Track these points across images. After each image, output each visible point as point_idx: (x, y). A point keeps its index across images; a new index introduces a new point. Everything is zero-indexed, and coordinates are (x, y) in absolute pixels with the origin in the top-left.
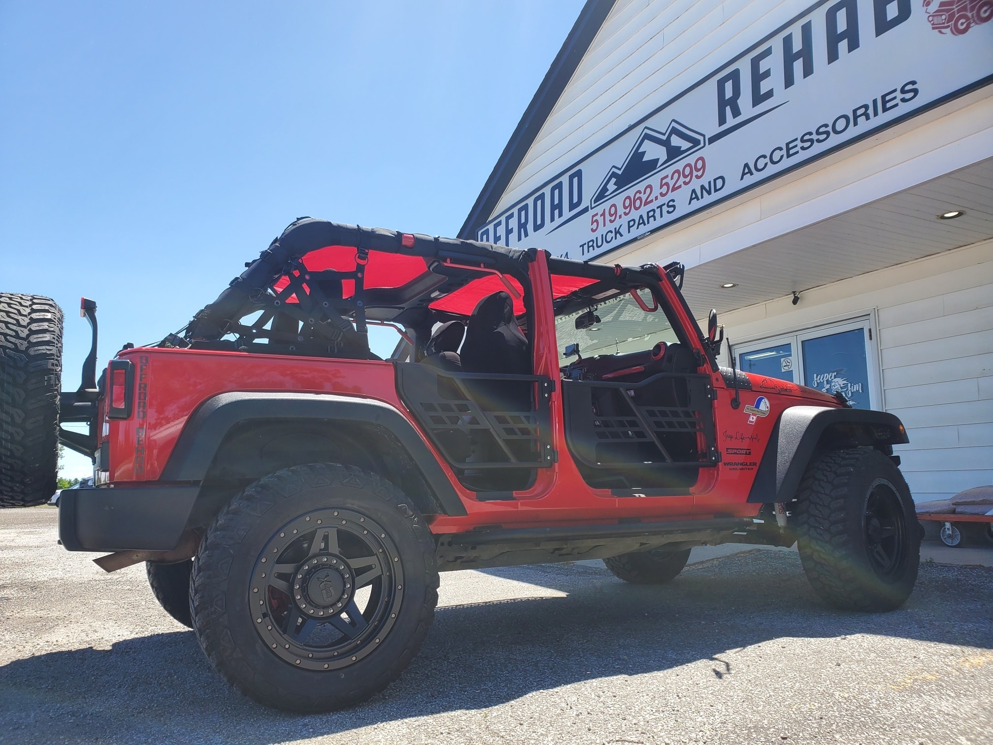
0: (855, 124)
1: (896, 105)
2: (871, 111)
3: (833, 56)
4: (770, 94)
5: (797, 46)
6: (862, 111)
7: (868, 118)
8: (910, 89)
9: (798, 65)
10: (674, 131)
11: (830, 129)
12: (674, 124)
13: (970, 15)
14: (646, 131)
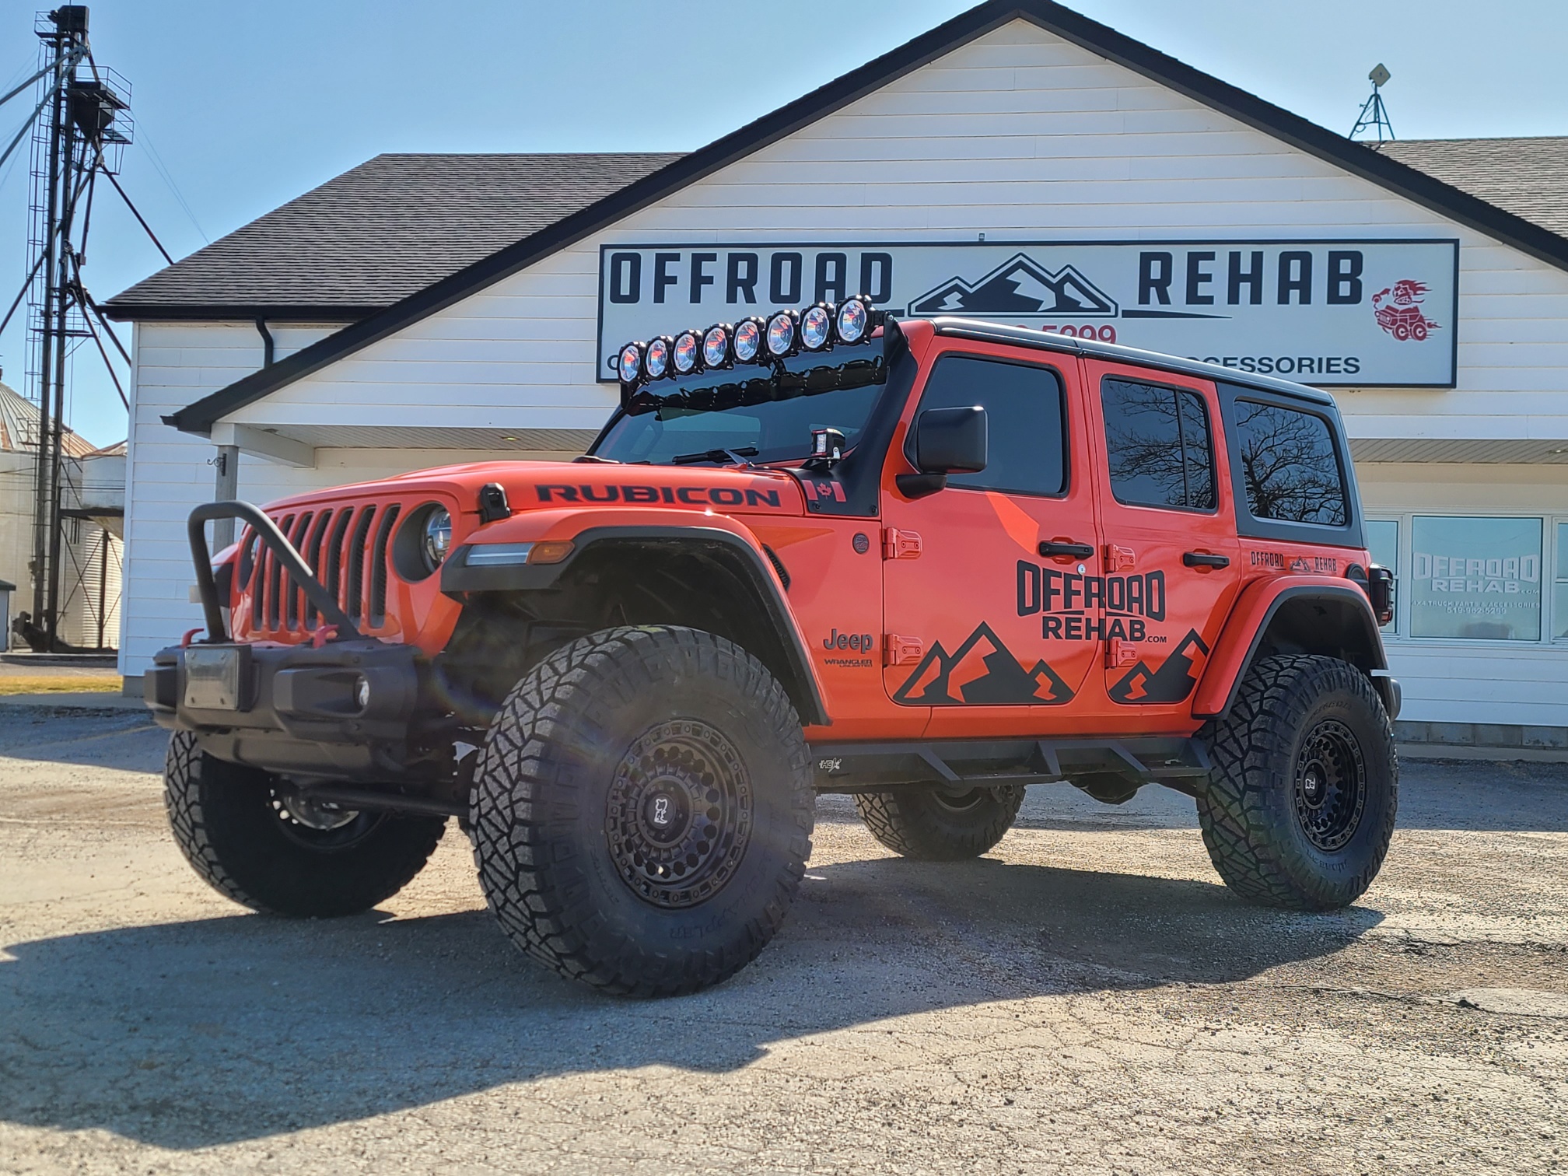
0: (1300, 371)
1: (1339, 372)
2: (1315, 366)
3: (1283, 299)
4: (1209, 300)
5: (1246, 268)
6: (1308, 362)
7: (1312, 371)
8: (1353, 365)
9: (1245, 288)
10: (1068, 278)
11: (1273, 364)
12: (1068, 270)
13: (1409, 328)
14: (1021, 258)
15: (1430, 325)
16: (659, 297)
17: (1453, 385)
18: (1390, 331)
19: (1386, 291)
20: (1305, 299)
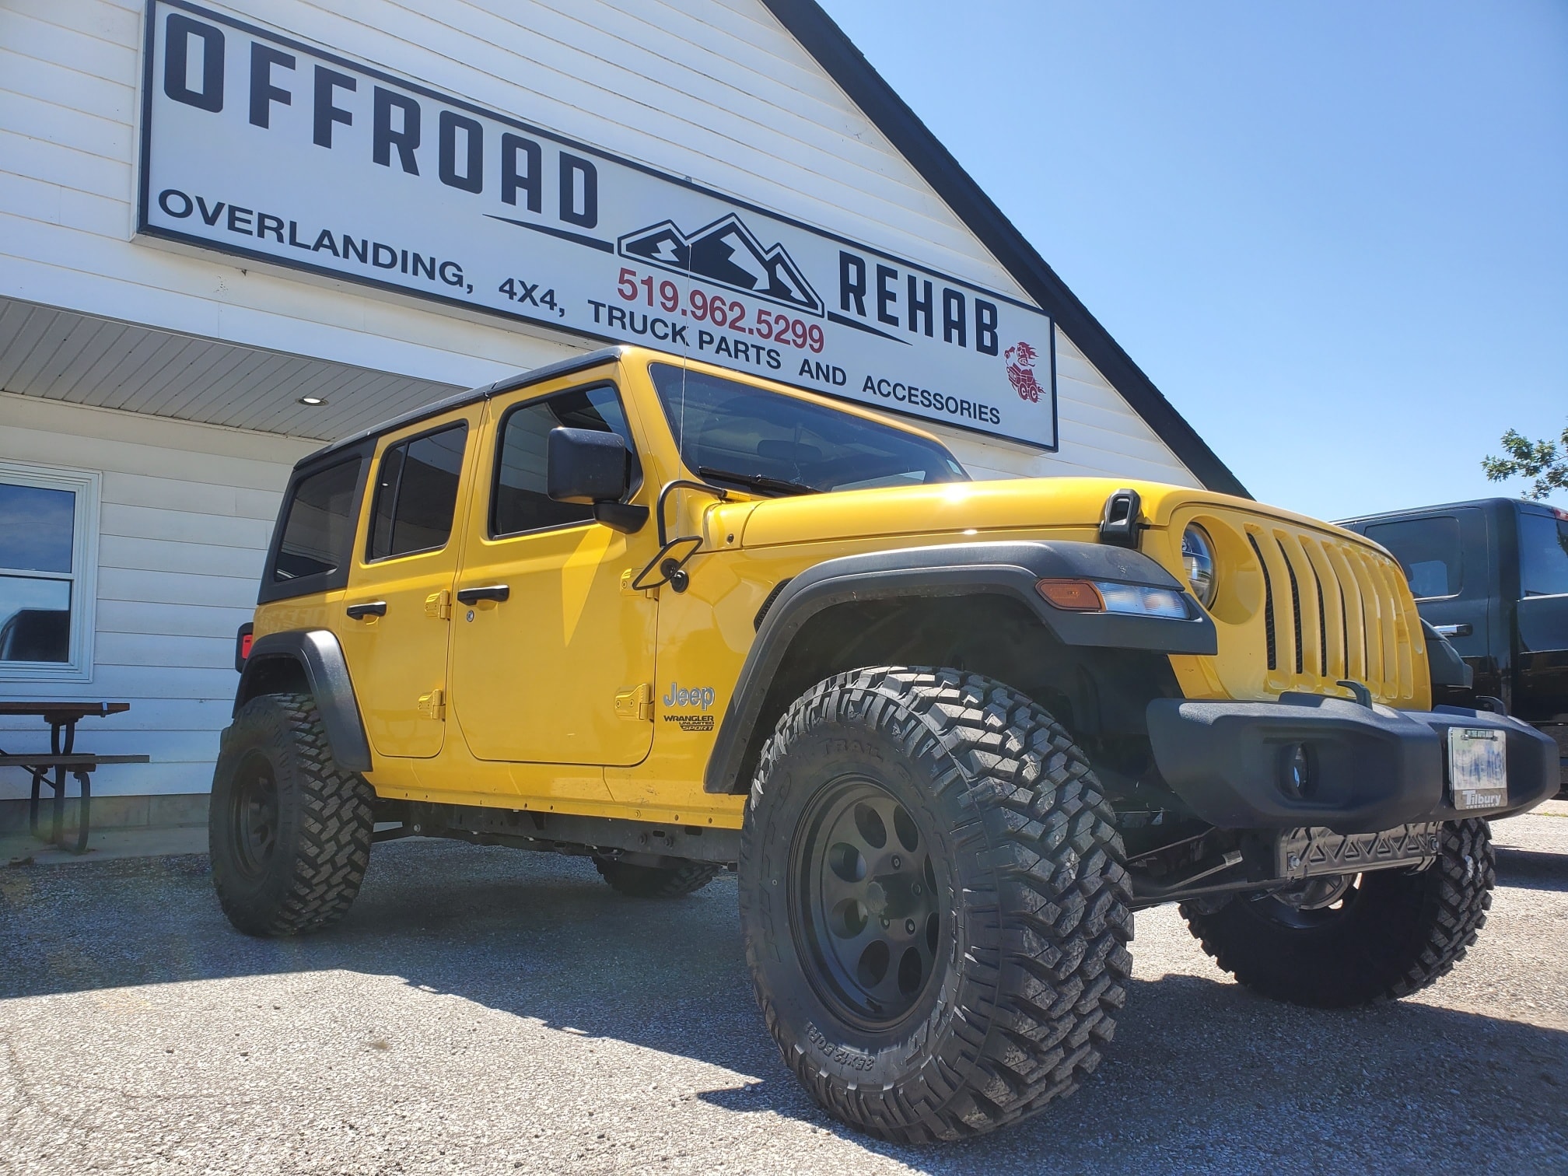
0: (962, 413)
2: (972, 410)
4: (895, 321)
5: (920, 295)
6: (967, 406)
9: (921, 317)
10: (780, 259)
12: (779, 249)
14: (734, 219)
15: (1040, 390)
16: (259, 116)
17: (1055, 448)
18: (1017, 388)
19: (1012, 349)
20: (962, 342)
